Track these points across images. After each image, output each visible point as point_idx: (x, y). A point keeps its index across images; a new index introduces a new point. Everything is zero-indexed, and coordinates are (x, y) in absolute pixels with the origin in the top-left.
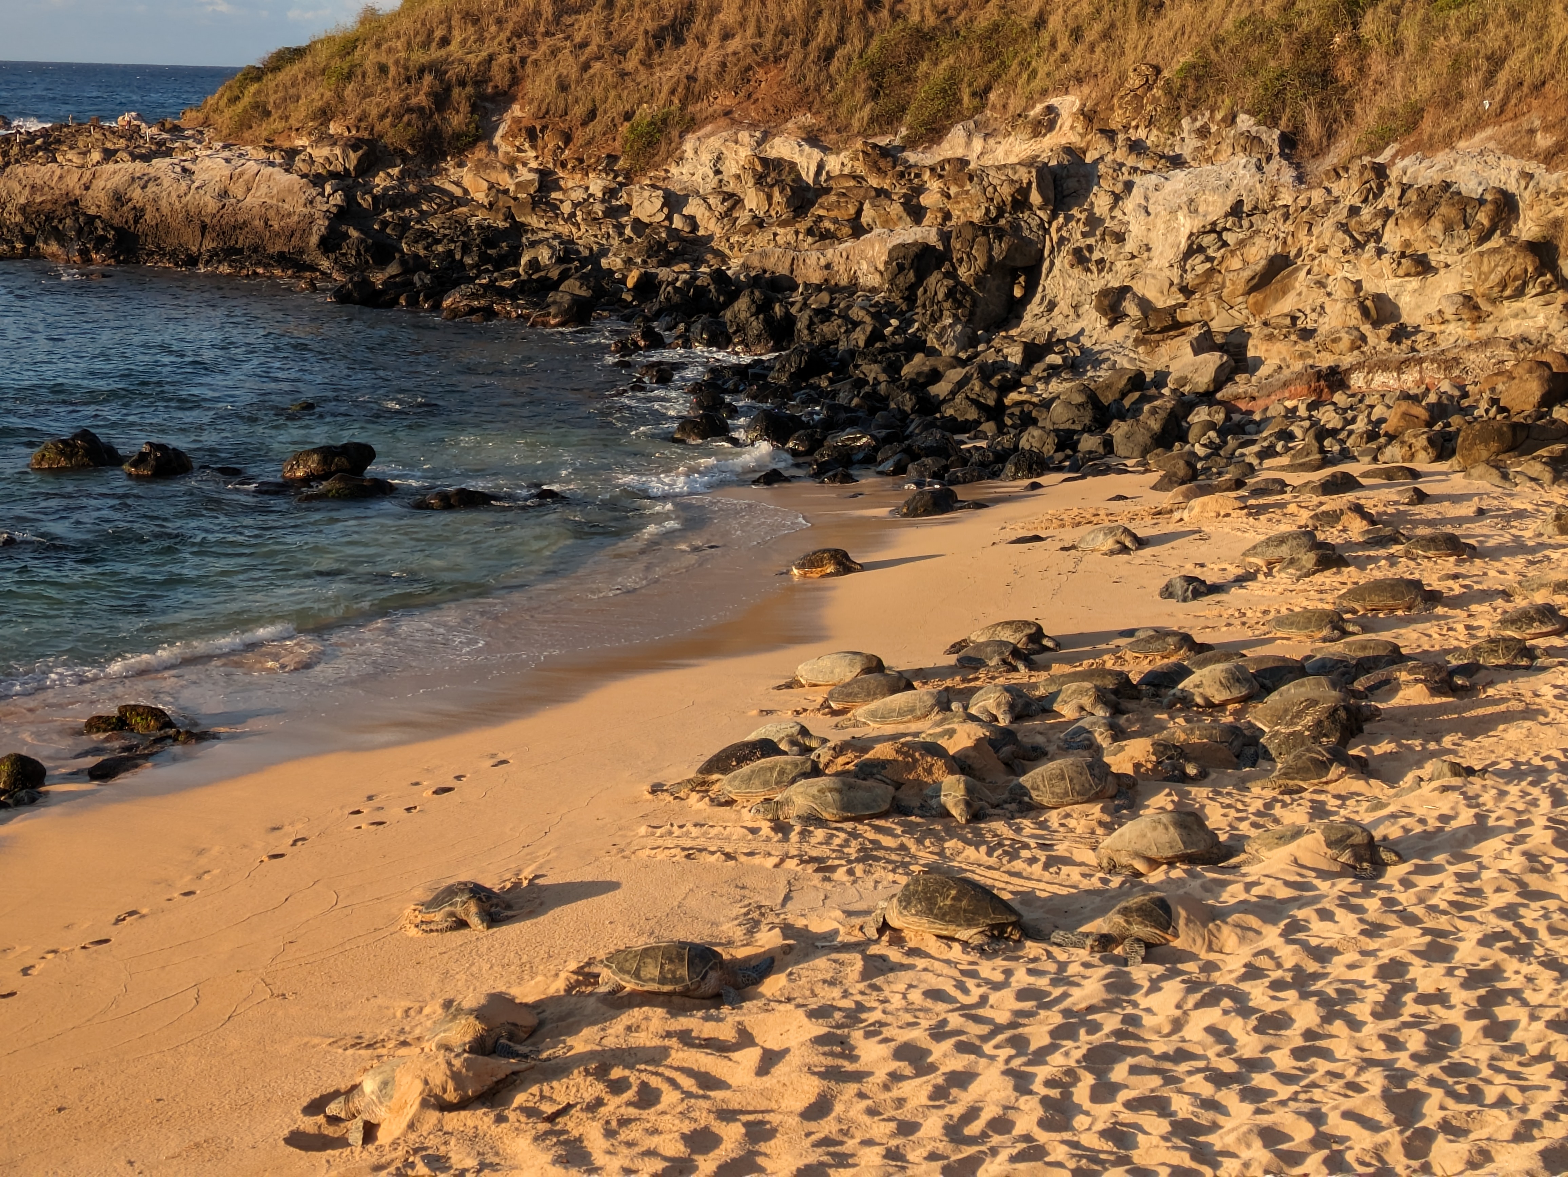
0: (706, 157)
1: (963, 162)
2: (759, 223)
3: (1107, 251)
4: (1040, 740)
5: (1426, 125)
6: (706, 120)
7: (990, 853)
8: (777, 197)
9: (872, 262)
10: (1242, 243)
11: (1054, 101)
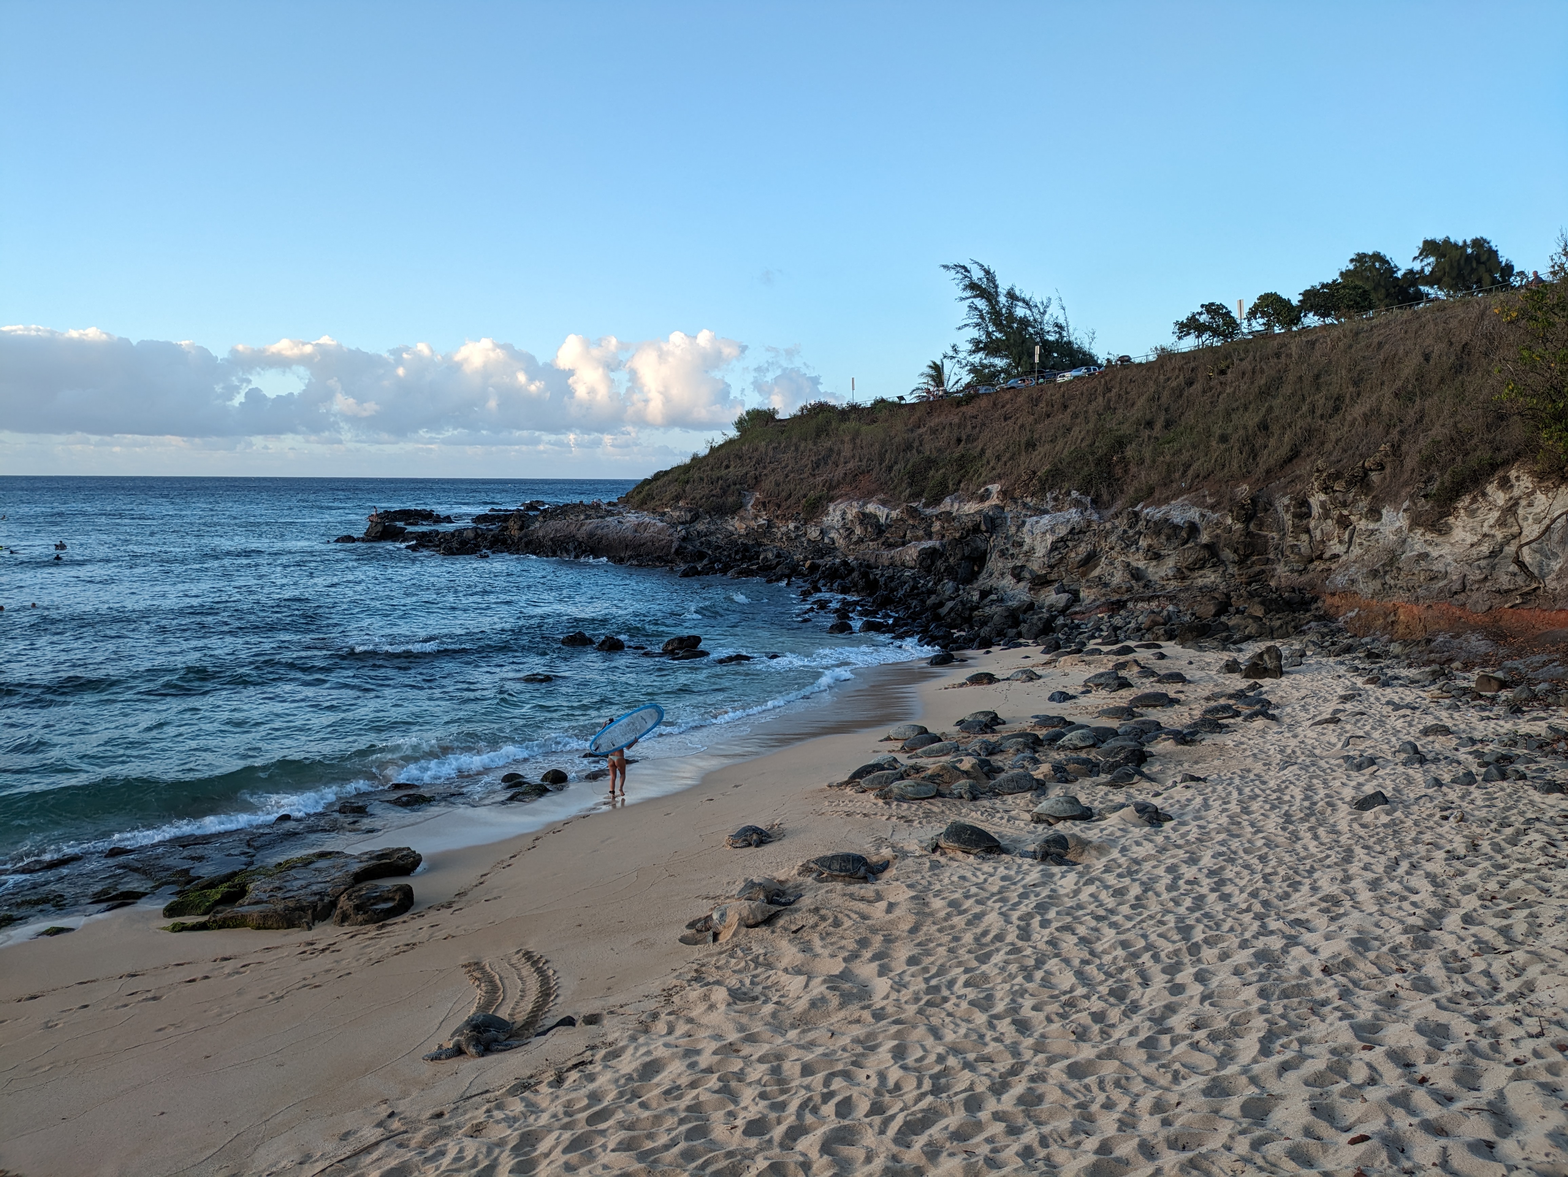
0: (838, 513)
1: (949, 513)
2: (861, 540)
3: (1015, 551)
4: (1000, 764)
5: (1157, 495)
6: (838, 498)
7: (982, 814)
8: (869, 529)
9: (911, 556)
10: (1075, 547)
11: (989, 487)
